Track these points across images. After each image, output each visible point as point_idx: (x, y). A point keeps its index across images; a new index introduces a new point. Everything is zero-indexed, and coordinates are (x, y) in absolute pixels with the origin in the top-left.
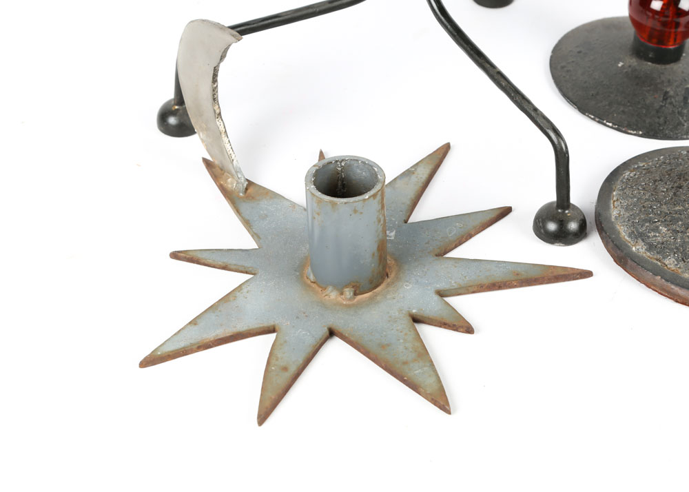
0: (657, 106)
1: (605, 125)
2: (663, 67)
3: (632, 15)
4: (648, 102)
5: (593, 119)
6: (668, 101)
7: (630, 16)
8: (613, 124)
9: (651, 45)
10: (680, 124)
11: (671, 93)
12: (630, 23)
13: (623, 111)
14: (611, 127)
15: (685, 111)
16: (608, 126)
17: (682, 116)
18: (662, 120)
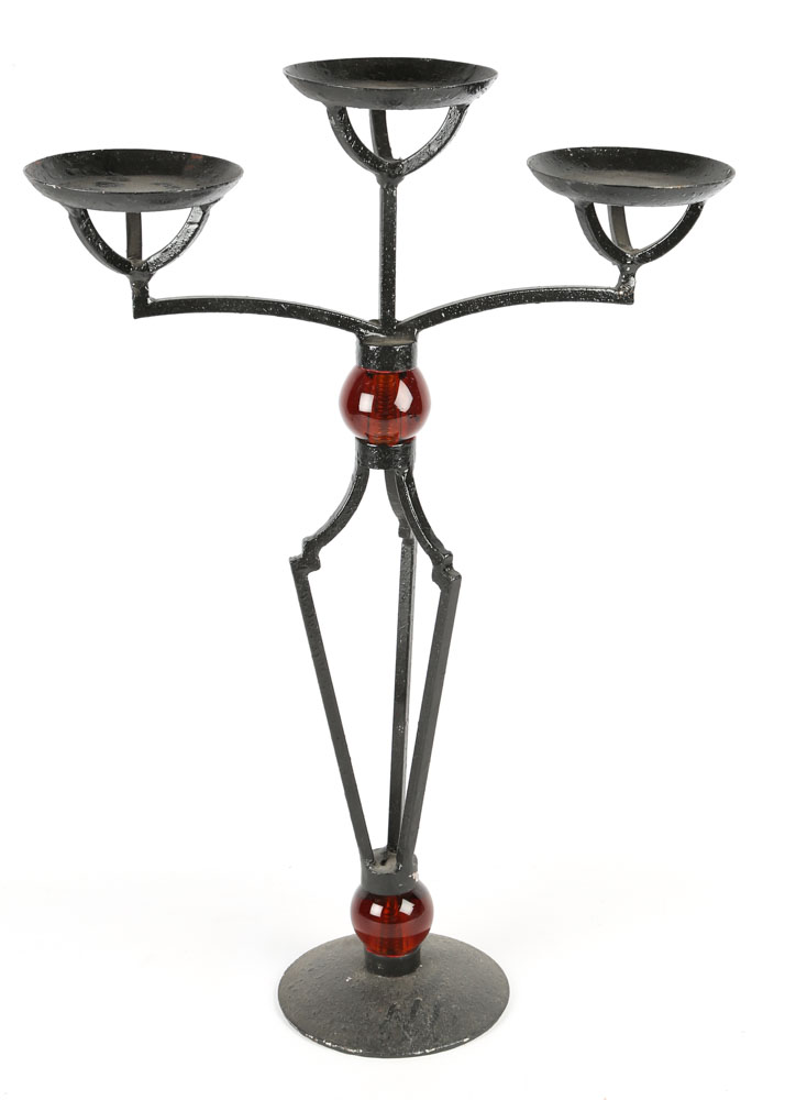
0: (380, 1021)
1: (324, 1045)
2: (394, 979)
3: (359, 930)
4: (371, 1017)
5: (313, 1040)
6: (394, 1014)
7: (356, 931)
8: (333, 1043)
9: (381, 956)
10: (405, 1038)
11: (399, 1006)
12: (358, 938)
13: (344, 1029)
14: (331, 1047)
15: (412, 1025)
16: (328, 1046)
17: (408, 1031)
18: (385, 1036)
